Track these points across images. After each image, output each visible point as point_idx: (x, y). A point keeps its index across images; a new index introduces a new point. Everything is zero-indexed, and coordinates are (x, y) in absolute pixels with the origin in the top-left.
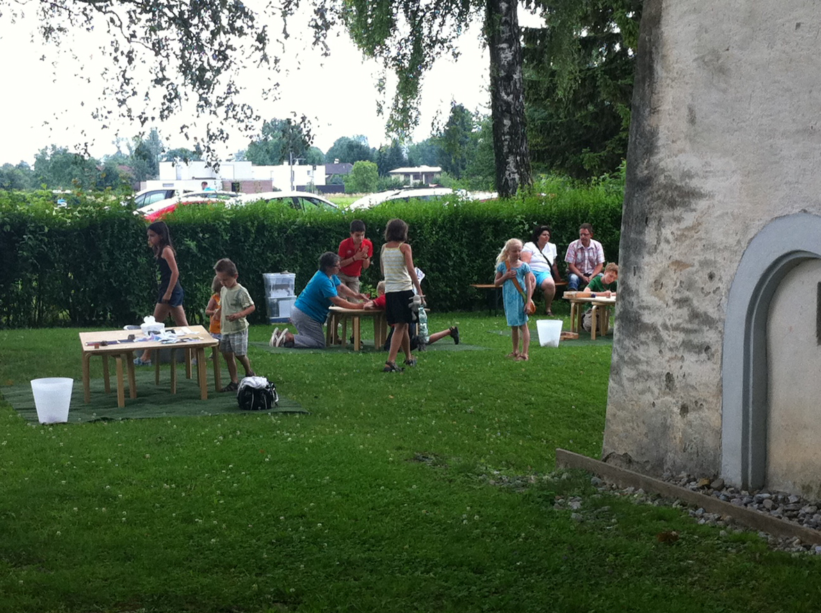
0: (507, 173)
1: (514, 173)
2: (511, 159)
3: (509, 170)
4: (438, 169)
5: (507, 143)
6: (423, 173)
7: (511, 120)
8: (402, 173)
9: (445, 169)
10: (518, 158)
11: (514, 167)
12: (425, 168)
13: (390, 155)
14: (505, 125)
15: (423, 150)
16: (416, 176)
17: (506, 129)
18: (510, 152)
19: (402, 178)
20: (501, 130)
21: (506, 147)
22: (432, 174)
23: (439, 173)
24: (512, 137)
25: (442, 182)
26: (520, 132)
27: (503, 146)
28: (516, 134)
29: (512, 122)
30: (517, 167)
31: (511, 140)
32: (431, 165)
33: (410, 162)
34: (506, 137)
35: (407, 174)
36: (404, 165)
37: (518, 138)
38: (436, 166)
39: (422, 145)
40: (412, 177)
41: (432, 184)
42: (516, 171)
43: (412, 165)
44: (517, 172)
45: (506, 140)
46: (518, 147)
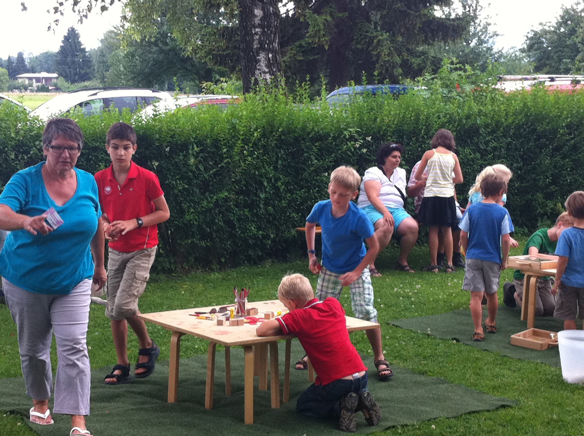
0: (257, 72)
1: (265, 73)
2: (262, 56)
3: (259, 70)
4: (55, 75)
5: (257, 37)
6: (43, 78)
7: (263, 9)
8: (27, 78)
9: (60, 75)
10: (270, 55)
11: (266, 66)
12: (44, 74)
13: (17, 63)
14: (256, 16)
15: (40, 61)
16: (38, 80)
17: (257, 21)
18: (262, 48)
19: (27, 82)
20: (251, 22)
21: (256, 42)
22: (51, 78)
23: (57, 78)
24: (264, 30)
25: (59, 85)
26: (272, 25)
27: (253, 40)
28: (269, 26)
29: (264, 13)
30: (269, 65)
31: (263, 32)
32: (48, 72)
33: (32, 69)
34: (257, 30)
35: (30, 79)
36: (28, 71)
37: (271, 32)
38: (54, 73)
39: (40, 56)
40: (34, 80)
41: (51, 86)
42: (267, 70)
43: (34, 72)
44: (269, 72)
45: (256, 34)
46: (271, 42)
